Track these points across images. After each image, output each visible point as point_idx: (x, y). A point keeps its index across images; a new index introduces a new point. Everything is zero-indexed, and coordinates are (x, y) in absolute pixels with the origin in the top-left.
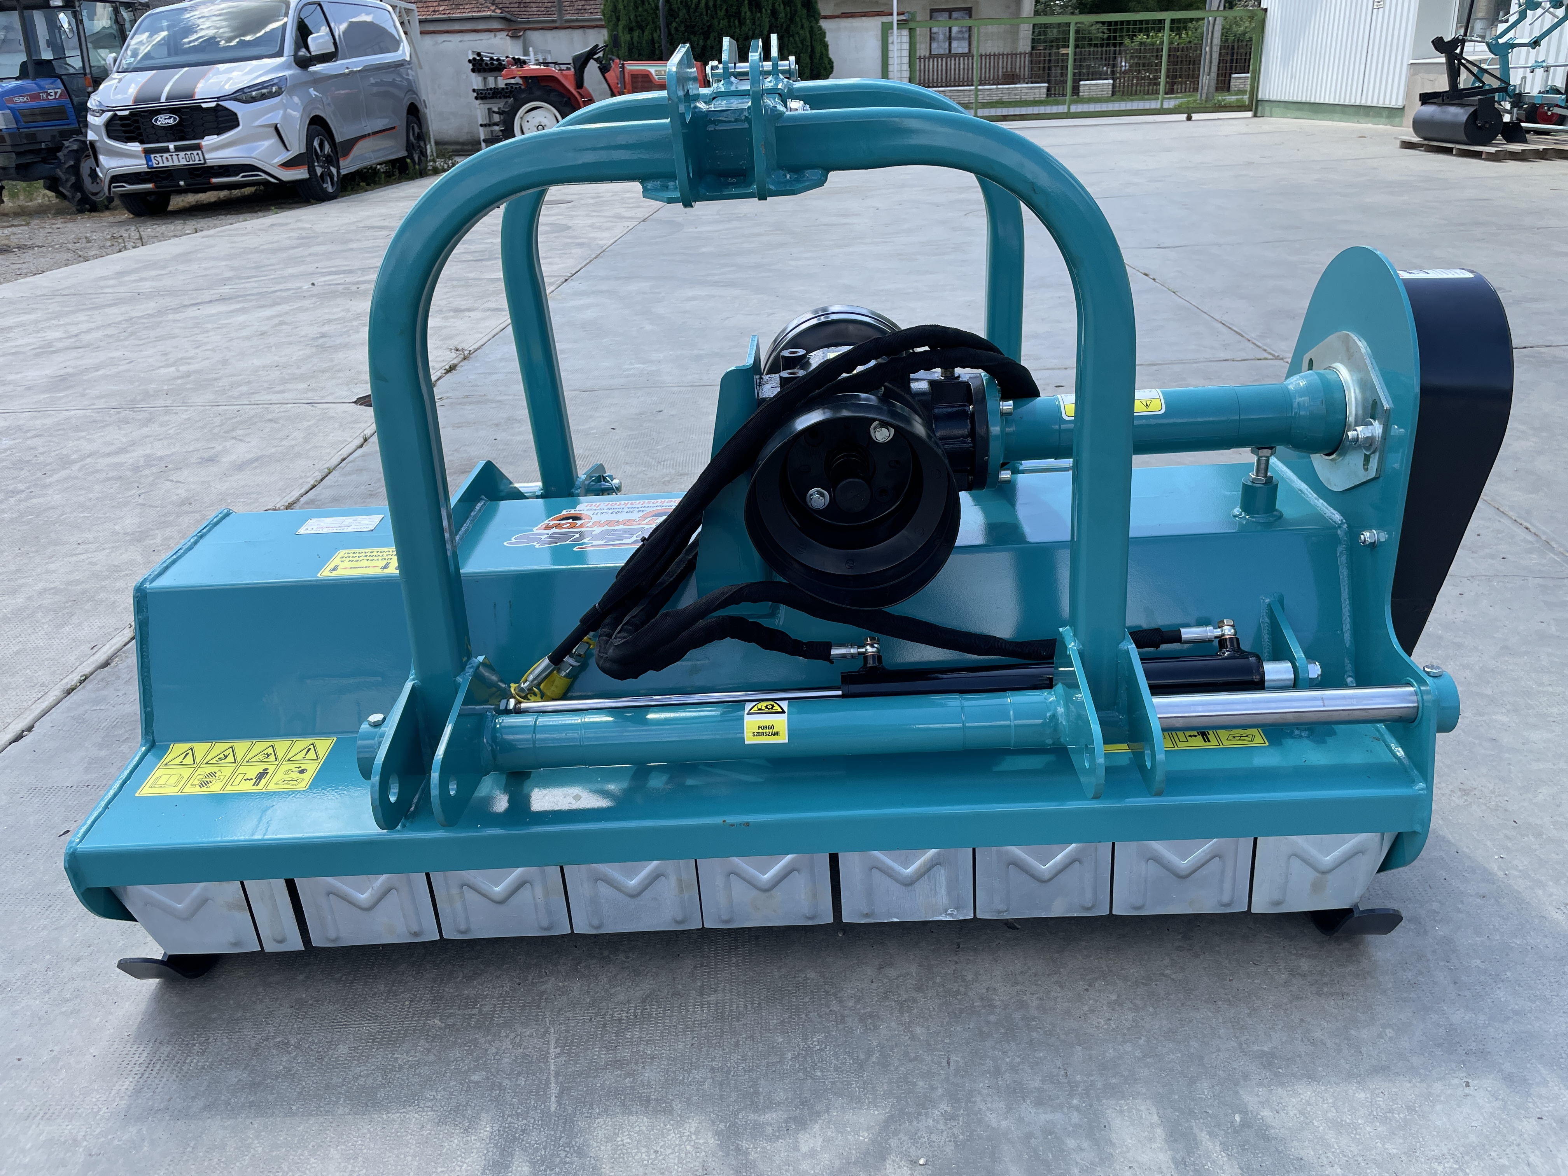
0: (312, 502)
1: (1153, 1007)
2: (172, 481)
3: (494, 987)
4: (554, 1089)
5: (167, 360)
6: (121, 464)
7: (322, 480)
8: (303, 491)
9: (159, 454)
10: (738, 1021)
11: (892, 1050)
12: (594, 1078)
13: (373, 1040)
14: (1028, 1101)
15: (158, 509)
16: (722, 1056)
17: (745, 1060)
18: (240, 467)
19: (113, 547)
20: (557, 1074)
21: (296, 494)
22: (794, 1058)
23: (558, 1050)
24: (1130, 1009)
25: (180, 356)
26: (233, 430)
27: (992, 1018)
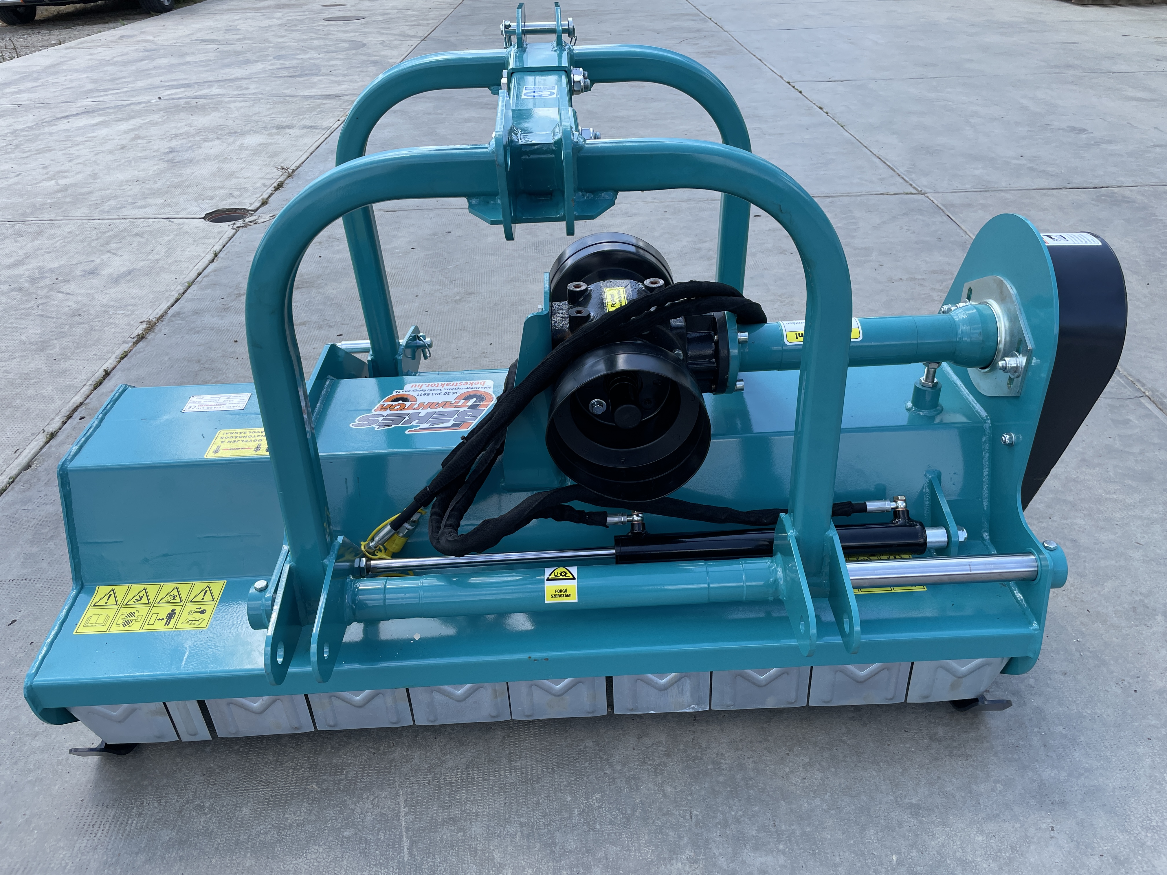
0: (177, 314)
1: (835, 768)
2: (63, 293)
3: (355, 757)
4: (406, 843)
5: (47, 174)
6: (20, 276)
7: (184, 293)
8: (169, 304)
9: (50, 266)
10: (538, 783)
11: (650, 806)
12: (435, 832)
13: (268, 802)
14: (748, 847)
15: (54, 320)
16: (527, 813)
17: (544, 816)
18: (117, 280)
19: (21, 356)
20: (407, 830)
21: (164, 306)
22: (580, 814)
23: (407, 809)
24: (819, 770)
25: (58, 169)
26: (108, 243)
27: (721, 779)
